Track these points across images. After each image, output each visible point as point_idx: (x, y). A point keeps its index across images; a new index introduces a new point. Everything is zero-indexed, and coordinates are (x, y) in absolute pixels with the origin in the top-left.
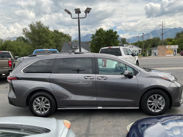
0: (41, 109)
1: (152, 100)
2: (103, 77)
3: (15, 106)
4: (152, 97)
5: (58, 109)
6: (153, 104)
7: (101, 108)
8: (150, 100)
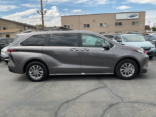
0: (35, 75)
1: (124, 68)
2: (86, 49)
3: (14, 72)
4: (123, 66)
5: (50, 75)
6: (125, 71)
7: (84, 74)
8: (122, 69)
